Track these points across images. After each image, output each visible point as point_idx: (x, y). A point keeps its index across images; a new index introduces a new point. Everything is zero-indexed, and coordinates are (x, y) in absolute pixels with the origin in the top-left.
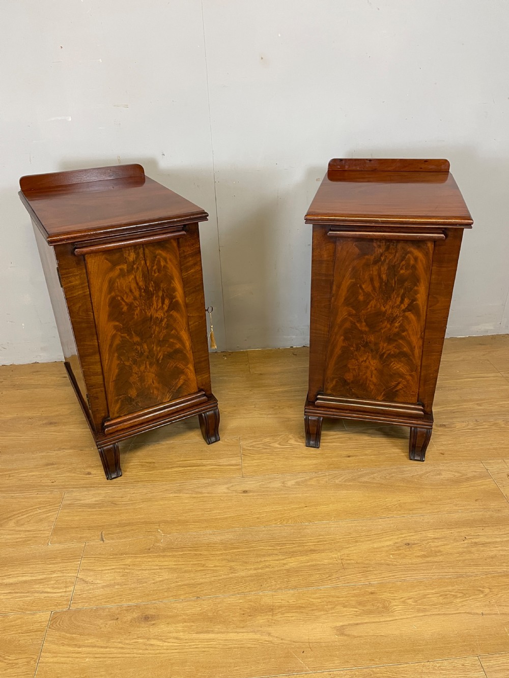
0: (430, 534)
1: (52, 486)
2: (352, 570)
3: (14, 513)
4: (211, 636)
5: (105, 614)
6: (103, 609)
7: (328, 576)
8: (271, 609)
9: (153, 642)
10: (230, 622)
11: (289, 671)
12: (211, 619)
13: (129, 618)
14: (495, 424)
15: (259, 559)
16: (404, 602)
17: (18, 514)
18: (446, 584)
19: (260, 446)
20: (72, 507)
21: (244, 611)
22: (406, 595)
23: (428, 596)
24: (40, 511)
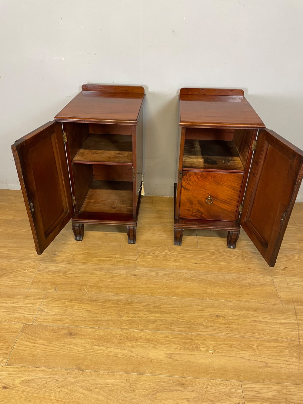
0: (231, 312)
1: (35, 258)
2: (184, 325)
3: (14, 270)
4: (102, 348)
5: (51, 328)
6: (50, 326)
7: (169, 326)
8: (136, 339)
9: (72, 346)
10: (113, 342)
11: (138, 372)
12: (104, 340)
13: (62, 332)
14: (286, 255)
15: (135, 312)
16: (207, 346)
17: (16, 271)
18: (233, 340)
19: (149, 251)
20: (43, 271)
21: (121, 338)
22: (210, 343)
23: (222, 345)
24: (27, 271)
